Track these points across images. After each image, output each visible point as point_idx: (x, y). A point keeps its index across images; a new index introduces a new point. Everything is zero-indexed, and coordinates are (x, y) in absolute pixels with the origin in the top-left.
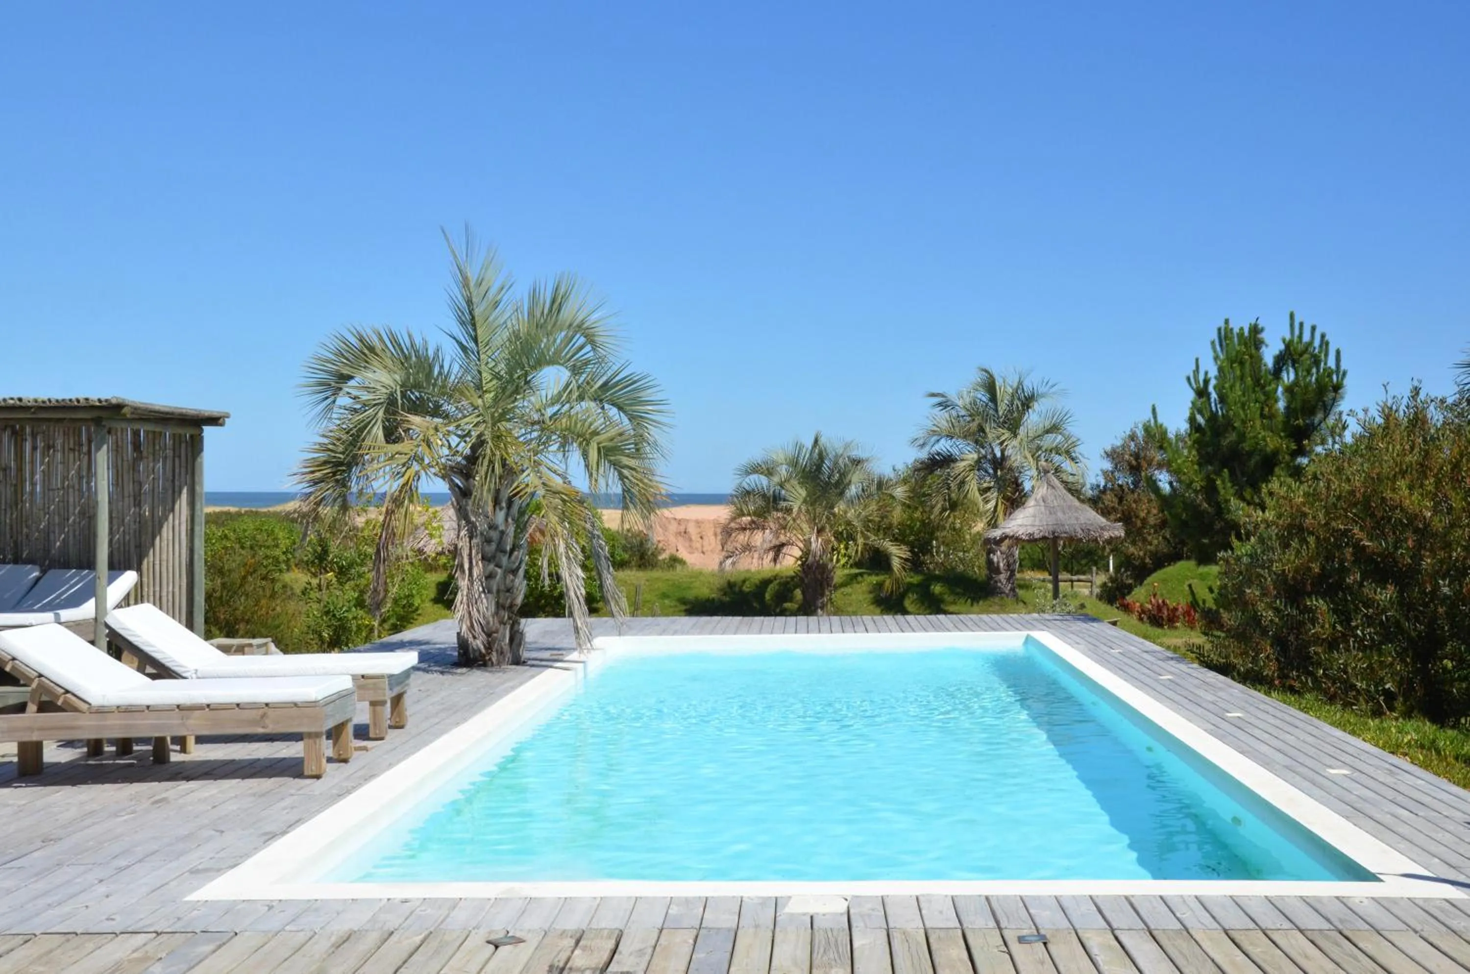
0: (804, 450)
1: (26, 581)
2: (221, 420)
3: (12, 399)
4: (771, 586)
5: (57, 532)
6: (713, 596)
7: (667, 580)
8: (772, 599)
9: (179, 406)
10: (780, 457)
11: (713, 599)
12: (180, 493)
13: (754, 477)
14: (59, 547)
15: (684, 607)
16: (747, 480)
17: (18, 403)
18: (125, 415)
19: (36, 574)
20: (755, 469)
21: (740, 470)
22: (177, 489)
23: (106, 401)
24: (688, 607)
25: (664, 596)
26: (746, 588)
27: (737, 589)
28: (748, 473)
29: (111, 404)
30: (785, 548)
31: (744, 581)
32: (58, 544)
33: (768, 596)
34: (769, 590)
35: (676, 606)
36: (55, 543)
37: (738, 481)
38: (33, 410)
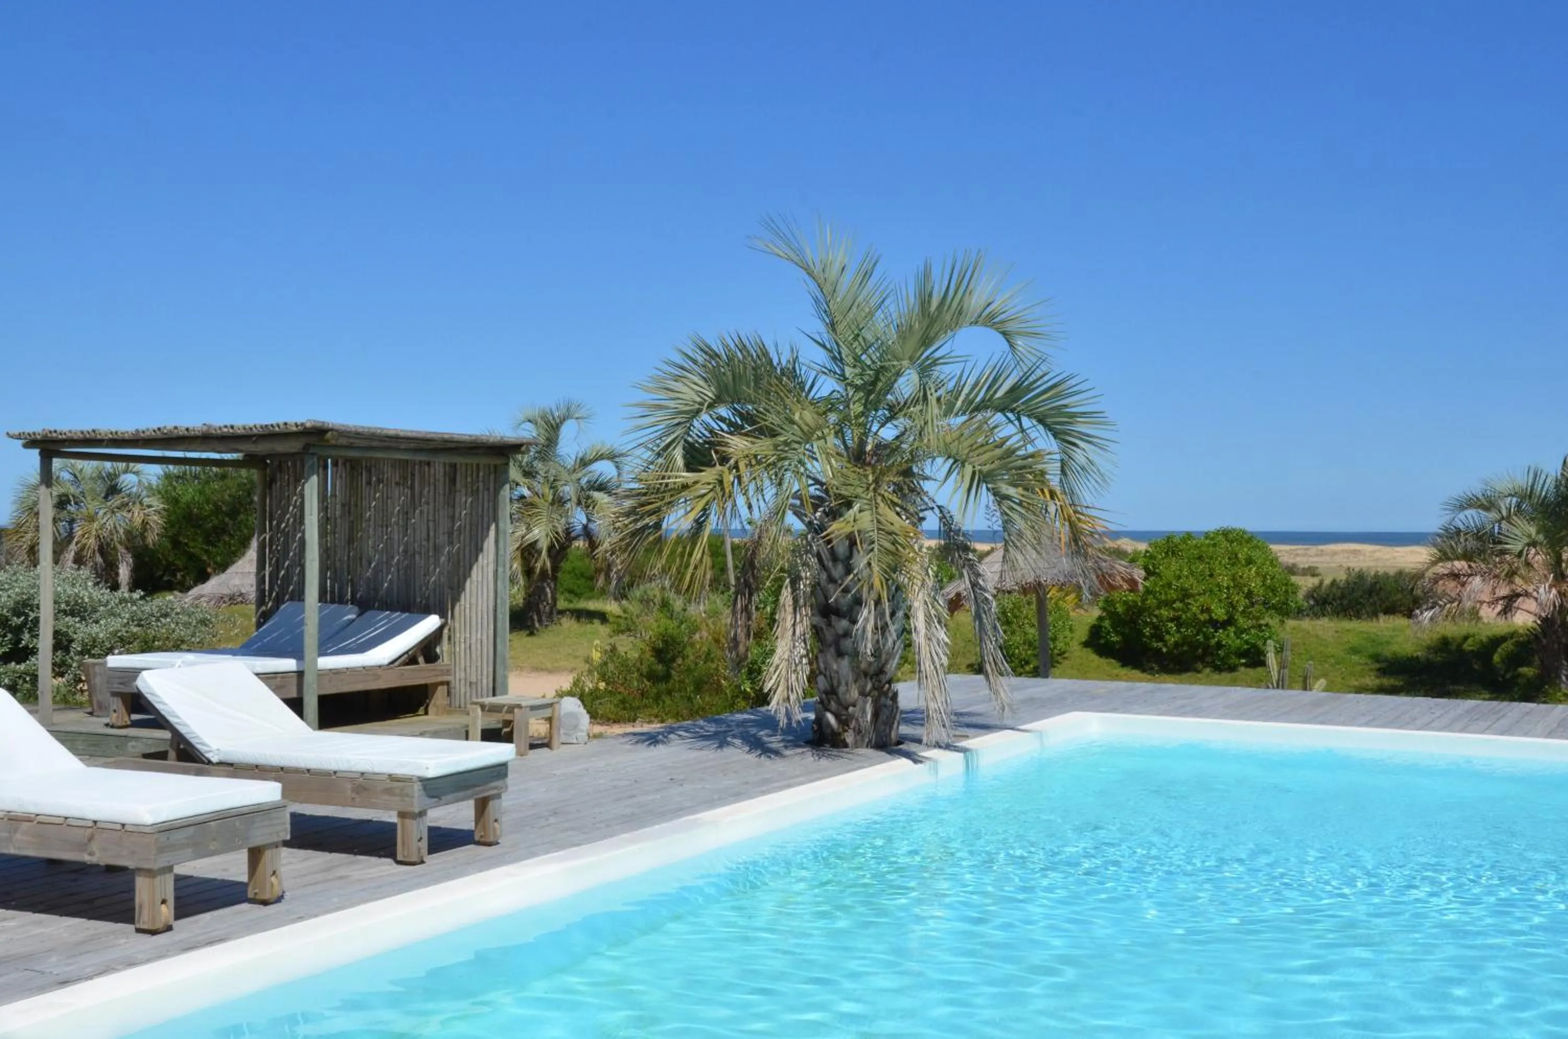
0: (1543, 477)
1: (338, 622)
2: (523, 448)
3: (226, 427)
4: (1504, 645)
5: (384, 571)
6: (1419, 654)
7: (1362, 632)
8: (1502, 660)
9: (439, 431)
10: (1503, 485)
11: (1417, 657)
12: (488, 529)
13: (1470, 512)
14: (387, 588)
15: (1378, 666)
16: (1461, 516)
17: (231, 431)
18: (328, 441)
19: (351, 617)
20: (1470, 503)
21: (1446, 503)
22: (485, 526)
23: (302, 424)
24: (1383, 665)
25: (1354, 651)
26: (1467, 647)
27: (1453, 647)
28: (1462, 508)
29: (305, 428)
30: (1521, 599)
31: (1466, 638)
32: (386, 585)
33: (1496, 658)
34: (1499, 650)
35: (1366, 664)
36: (382, 586)
37: (1448, 518)
38: (254, 439)
